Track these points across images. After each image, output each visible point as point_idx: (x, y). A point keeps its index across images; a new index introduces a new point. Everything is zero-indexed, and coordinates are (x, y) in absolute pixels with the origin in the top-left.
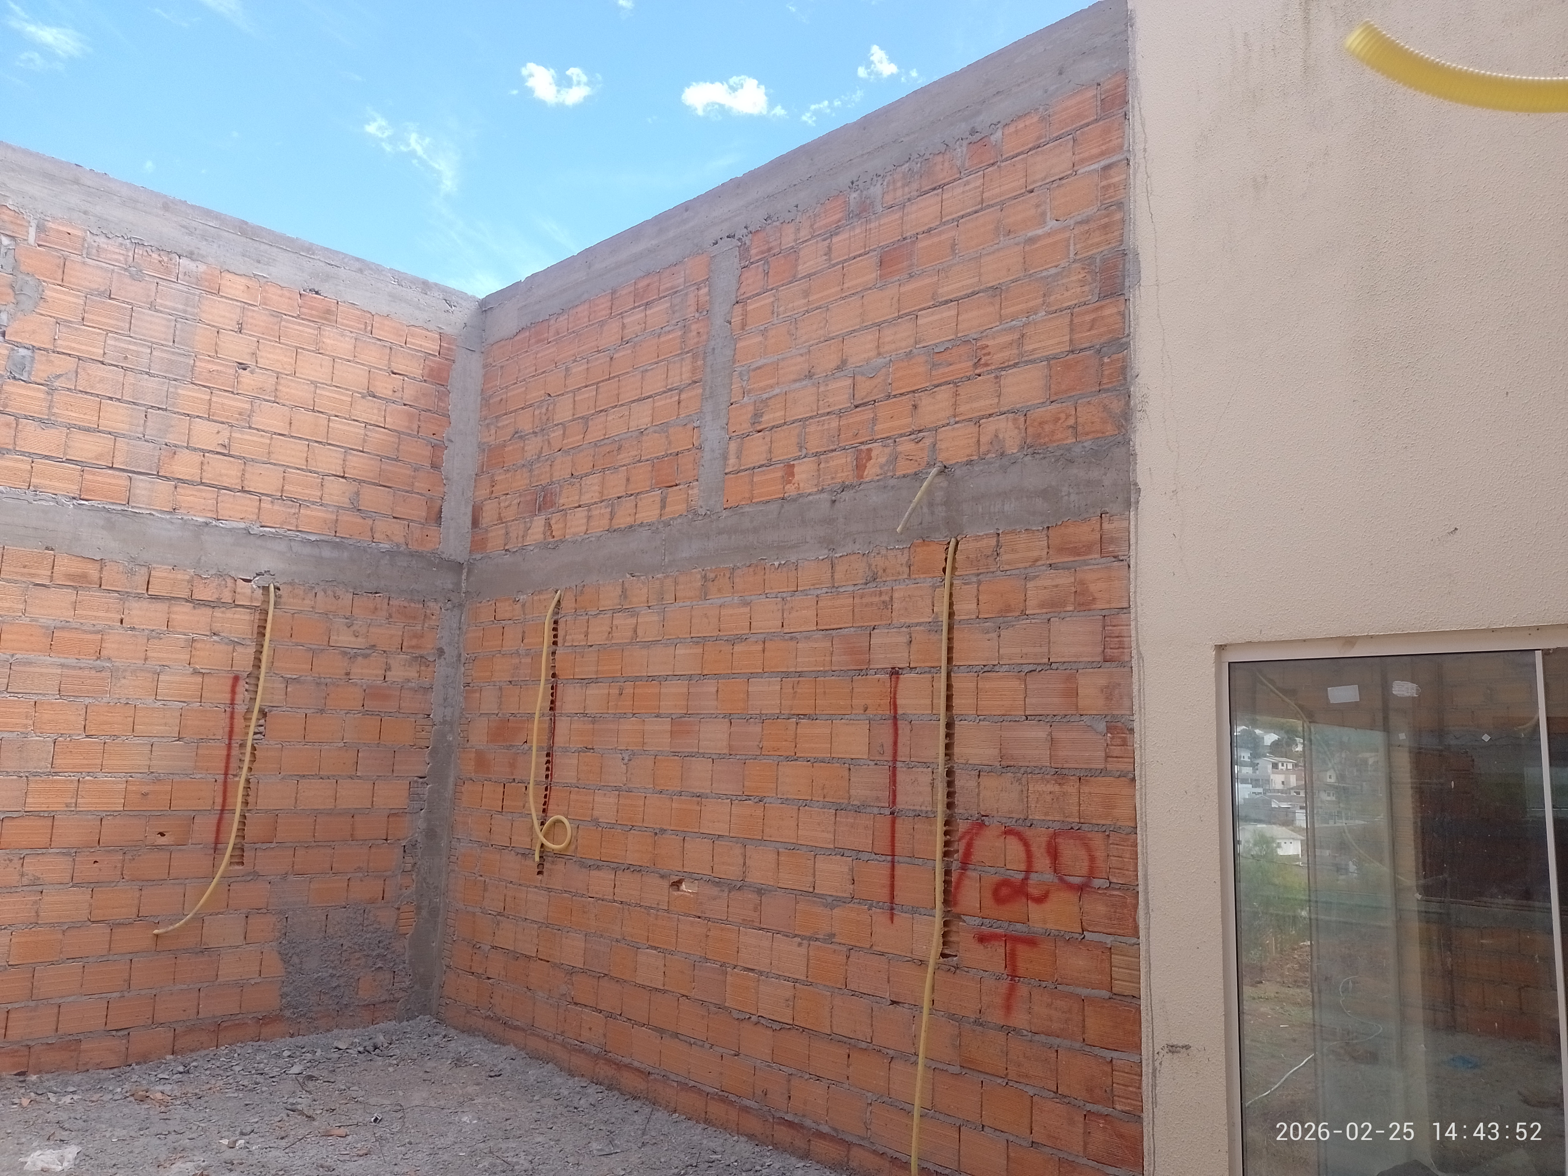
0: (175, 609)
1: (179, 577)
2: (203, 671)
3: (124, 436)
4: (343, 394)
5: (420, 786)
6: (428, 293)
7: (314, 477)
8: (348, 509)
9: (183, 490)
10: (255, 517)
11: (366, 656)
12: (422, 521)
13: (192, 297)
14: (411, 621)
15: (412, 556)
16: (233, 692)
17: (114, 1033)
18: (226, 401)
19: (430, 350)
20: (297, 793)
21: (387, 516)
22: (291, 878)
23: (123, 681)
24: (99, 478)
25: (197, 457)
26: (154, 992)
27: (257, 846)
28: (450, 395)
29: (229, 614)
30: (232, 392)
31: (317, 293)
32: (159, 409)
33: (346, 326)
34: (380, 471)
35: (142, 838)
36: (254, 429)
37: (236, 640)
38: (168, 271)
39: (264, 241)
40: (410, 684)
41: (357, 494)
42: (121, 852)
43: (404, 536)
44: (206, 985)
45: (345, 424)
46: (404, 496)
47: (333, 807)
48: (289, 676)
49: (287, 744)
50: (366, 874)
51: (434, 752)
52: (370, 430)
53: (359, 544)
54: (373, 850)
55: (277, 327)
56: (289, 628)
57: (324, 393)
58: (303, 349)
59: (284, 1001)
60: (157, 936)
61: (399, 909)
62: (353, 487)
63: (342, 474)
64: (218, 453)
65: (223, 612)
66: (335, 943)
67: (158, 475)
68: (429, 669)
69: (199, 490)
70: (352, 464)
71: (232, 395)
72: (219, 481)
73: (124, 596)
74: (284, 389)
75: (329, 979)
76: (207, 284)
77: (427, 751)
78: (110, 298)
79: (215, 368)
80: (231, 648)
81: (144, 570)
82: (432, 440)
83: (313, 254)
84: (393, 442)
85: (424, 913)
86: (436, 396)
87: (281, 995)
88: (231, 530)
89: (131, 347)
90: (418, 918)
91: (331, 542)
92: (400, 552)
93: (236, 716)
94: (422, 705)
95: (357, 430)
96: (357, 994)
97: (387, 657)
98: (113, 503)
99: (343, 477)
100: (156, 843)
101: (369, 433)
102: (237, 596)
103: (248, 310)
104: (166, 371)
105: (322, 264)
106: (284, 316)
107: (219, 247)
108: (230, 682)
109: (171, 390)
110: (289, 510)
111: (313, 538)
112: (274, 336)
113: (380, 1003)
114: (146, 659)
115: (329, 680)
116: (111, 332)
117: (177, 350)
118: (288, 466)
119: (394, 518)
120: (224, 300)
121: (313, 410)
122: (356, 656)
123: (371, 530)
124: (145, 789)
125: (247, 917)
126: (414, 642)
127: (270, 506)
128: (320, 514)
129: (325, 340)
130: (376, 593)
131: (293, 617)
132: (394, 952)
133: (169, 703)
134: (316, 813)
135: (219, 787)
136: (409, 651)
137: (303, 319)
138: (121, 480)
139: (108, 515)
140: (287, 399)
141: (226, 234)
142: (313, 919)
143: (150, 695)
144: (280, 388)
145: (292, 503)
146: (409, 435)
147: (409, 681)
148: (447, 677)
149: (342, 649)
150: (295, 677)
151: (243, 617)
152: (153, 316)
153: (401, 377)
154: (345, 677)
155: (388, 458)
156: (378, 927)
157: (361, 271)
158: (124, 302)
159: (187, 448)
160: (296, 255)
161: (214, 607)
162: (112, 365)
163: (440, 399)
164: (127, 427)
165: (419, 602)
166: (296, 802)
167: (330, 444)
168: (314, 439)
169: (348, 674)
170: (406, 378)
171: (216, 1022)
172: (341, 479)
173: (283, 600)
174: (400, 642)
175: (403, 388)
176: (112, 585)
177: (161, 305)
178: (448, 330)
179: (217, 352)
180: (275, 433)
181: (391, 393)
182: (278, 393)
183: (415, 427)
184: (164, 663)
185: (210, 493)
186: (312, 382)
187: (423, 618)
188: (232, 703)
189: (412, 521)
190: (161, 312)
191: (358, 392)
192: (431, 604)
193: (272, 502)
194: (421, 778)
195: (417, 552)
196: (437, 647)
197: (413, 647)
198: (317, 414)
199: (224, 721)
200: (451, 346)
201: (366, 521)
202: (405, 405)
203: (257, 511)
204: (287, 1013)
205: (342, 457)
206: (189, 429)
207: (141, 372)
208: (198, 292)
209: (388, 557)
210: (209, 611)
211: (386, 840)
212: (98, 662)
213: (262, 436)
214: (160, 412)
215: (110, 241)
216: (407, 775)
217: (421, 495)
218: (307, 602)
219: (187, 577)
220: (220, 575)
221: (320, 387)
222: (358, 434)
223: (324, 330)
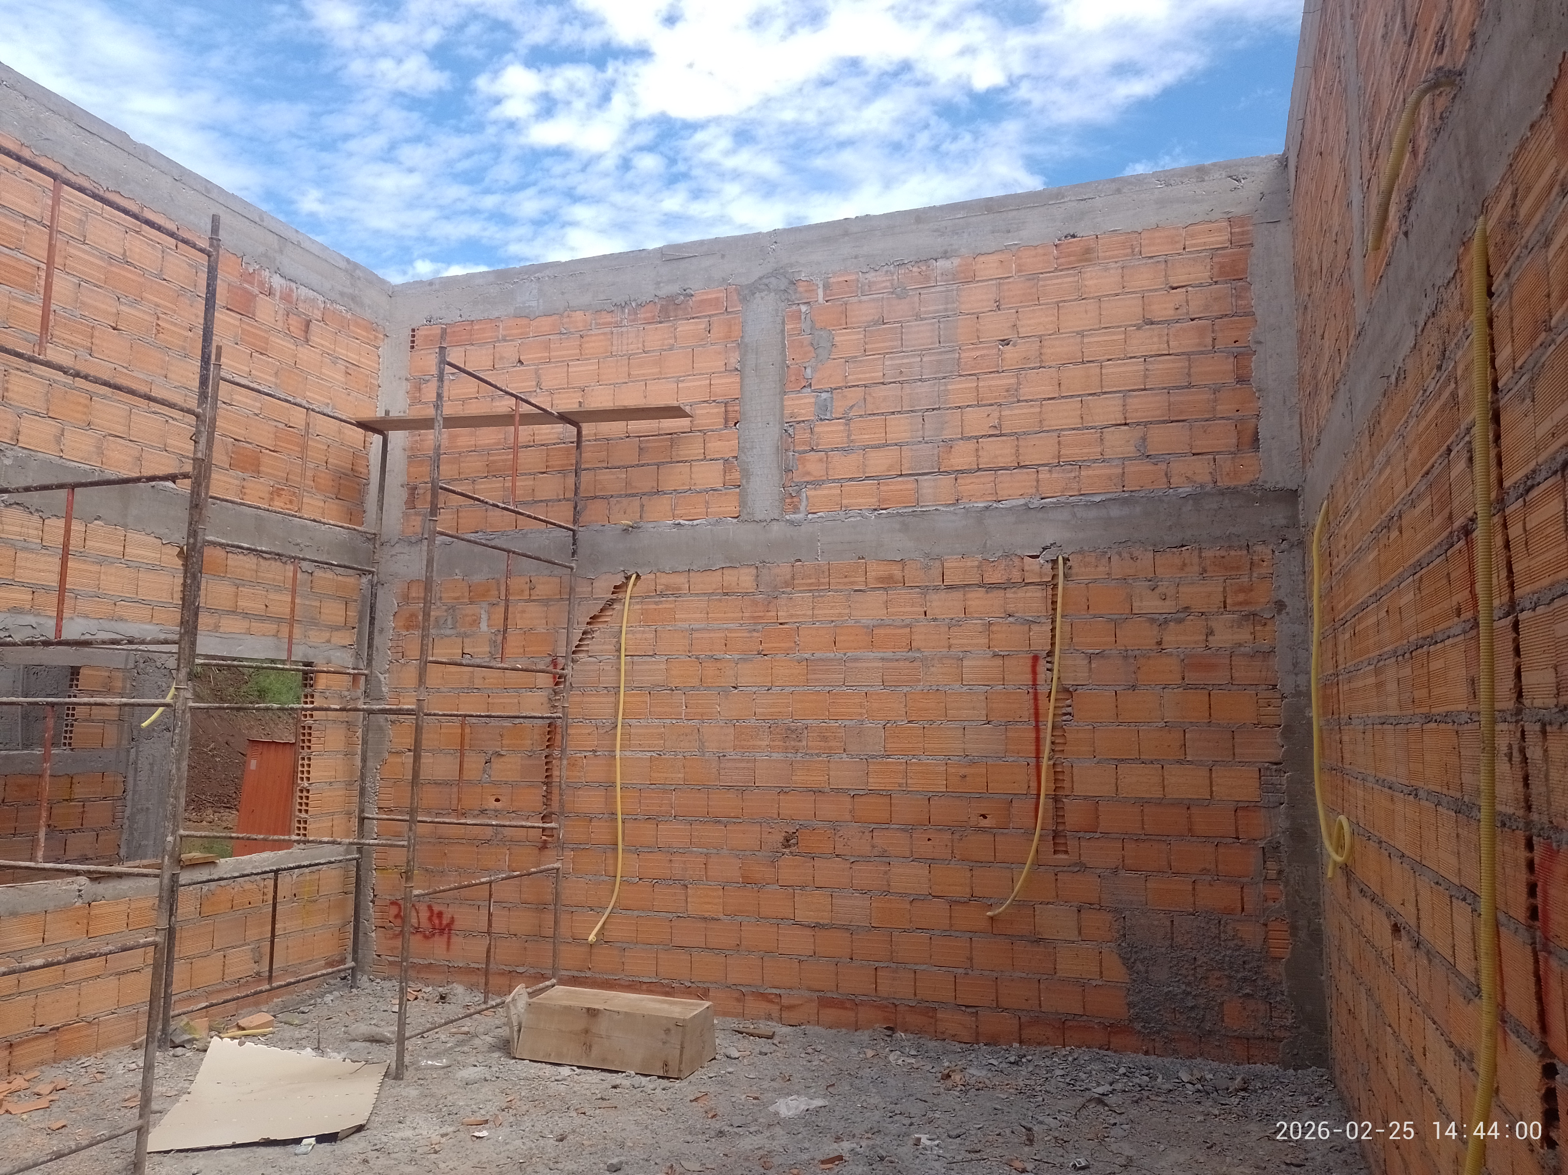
0: (969, 596)
1: (969, 564)
2: (1002, 653)
3: (907, 444)
4: (1114, 334)
5: (1274, 774)
6: (1206, 178)
7: (1091, 433)
8: (1135, 458)
9: (964, 480)
10: (1034, 490)
11: (1180, 621)
12: (1233, 449)
13: (950, 293)
14: (1235, 573)
15: (1223, 494)
16: (1034, 672)
17: (963, 1008)
18: (992, 383)
19: (1217, 244)
20: (1117, 779)
21: (1185, 455)
22: (1122, 873)
23: (933, 669)
24: (892, 487)
25: (972, 445)
26: (995, 975)
27: (1081, 834)
28: (1252, 287)
29: (1021, 594)
30: (998, 372)
31: (1074, 236)
32: (933, 409)
33: (1110, 257)
34: (1169, 406)
35: (966, 819)
36: (1023, 401)
37: (1031, 619)
38: (927, 278)
39: (1011, 208)
40: (1242, 649)
41: (1144, 439)
42: (950, 832)
43: (1211, 473)
44: (1046, 977)
45: (1120, 365)
46: (1203, 426)
47: (1162, 796)
48: (1091, 651)
49: (1099, 724)
50: (1216, 878)
51: (1288, 732)
52: (1151, 363)
53: (1152, 495)
54: (1221, 850)
55: (1034, 290)
56: (1085, 600)
57: (1092, 340)
58: (1065, 301)
59: (1132, 1011)
60: (992, 918)
61: (1266, 925)
62: (1139, 432)
63: (1123, 422)
64: (990, 436)
65: (1015, 593)
66: (1185, 955)
67: (940, 472)
68: (1267, 628)
69: (978, 477)
70: (1134, 407)
71: (997, 375)
72: (994, 463)
73: (925, 590)
74: (1049, 351)
75: (1182, 996)
76: (963, 275)
77: (1278, 730)
78: (884, 324)
79: (978, 353)
80: (1026, 628)
81: (938, 563)
82: (1234, 350)
83: (1063, 197)
84: (1182, 368)
85: (1303, 934)
86: (1232, 294)
87: (1128, 1004)
88: (1010, 509)
89: (905, 361)
90: (1295, 940)
91: (1118, 499)
92: (1207, 493)
93: (1040, 697)
94: (1264, 674)
95: (1135, 368)
96: (1223, 1021)
97: (1206, 620)
98: (905, 507)
99: (1126, 424)
100: (979, 826)
101: (1150, 367)
102: (1026, 574)
103: (1003, 283)
104: (935, 373)
105: (1074, 204)
106: (1041, 276)
107: (969, 234)
108: (1029, 663)
109: (942, 388)
110: (1068, 475)
111: (1097, 499)
112: (1032, 300)
113: (1256, 1038)
114: (950, 647)
115: (1137, 652)
116: (887, 353)
117: (943, 349)
118: (1062, 430)
119: (1194, 454)
120: (980, 284)
121: (1083, 362)
122: (1166, 621)
123: (1166, 475)
124: (963, 771)
125: (1079, 911)
126: (1241, 597)
127: (1048, 476)
128: (1102, 472)
129: (1086, 283)
130: (1183, 546)
131: (1088, 587)
132: (1267, 978)
133: (975, 688)
134: (1143, 802)
135: (1032, 771)
136: (1236, 609)
137: (1061, 270)
138: (909, 484)
139: (902, 519)
140: (1054, 360)
141: (974, 219)
142: (1156, 923)
143: (958, 681)
144: (1044, 351)
145: (1071, 467)
146: (1202, 353)
147: (1240, 645)
148: (1294, 636)
149: (1149, 616)
150: (1097, 651)
151: (1035, 595)
152: (919, 325)
153: (1184, 290)
154: (1155, 647)
155: (1177, 388)
156: (1240, 943)
157: (1119, 191)
158: (895, 322)
159: (961, 439)
160: (1047, 207)
161: (1005, 589)
162: (891, 383)
163: (1238, 297)
164: (909, 435)
165: (1241, 548)
166: (1117, 790)
167: (1105, 393)
168: (1087, 392)
169: (1159, 643)
170: (1190, 289)
171: (1060, 1019)
172: (1123, 428)
173: (1073, 571)
174: (1223, 600)
175: (1187, 302)
176: (913, 582)
177: (925, 313)
178: (1237, 211)
179: (978, 337)
180: (1045, 399)
181: (1172, 312)
182: (1043, 357)
183: (1209, 341)
184: (966, 649)
185: (988, 477)
186: (1078, 333)
187: (1249, 566)
188: (1035, 684)
189: (1218, 453)
190: (926, 319)
191: (1131, 326)
192: (1259, 548)
193: (1050, 471)
194: (1276, 764)
195: (1228, 488)
196: (1275, 600)
197: (1240, 604)
198: (1088, 365)
199: (1028, 703)
200: (1245, 229)
201: (1158, 466)
202: (1192, 320)
203: (1035, 483)
204: (1138, 1026)
205: (1121, 402)
206: (962, 420)
207: (915, 381)
208: (955, 287)
209: (1191, 502)
210: (1001, 593)
211: (1238, 838)
212: (910, 653)
213: (1032, 406)
214: (935, 412)
215: (878, 273)
216: (1254, 760)
217: (1228, 419)
218: (1101, 569)
219: (976, 563)
220: (1007, 556)
221: (1087, 335)
222: (1137, 371)
223: (1085, 273)
